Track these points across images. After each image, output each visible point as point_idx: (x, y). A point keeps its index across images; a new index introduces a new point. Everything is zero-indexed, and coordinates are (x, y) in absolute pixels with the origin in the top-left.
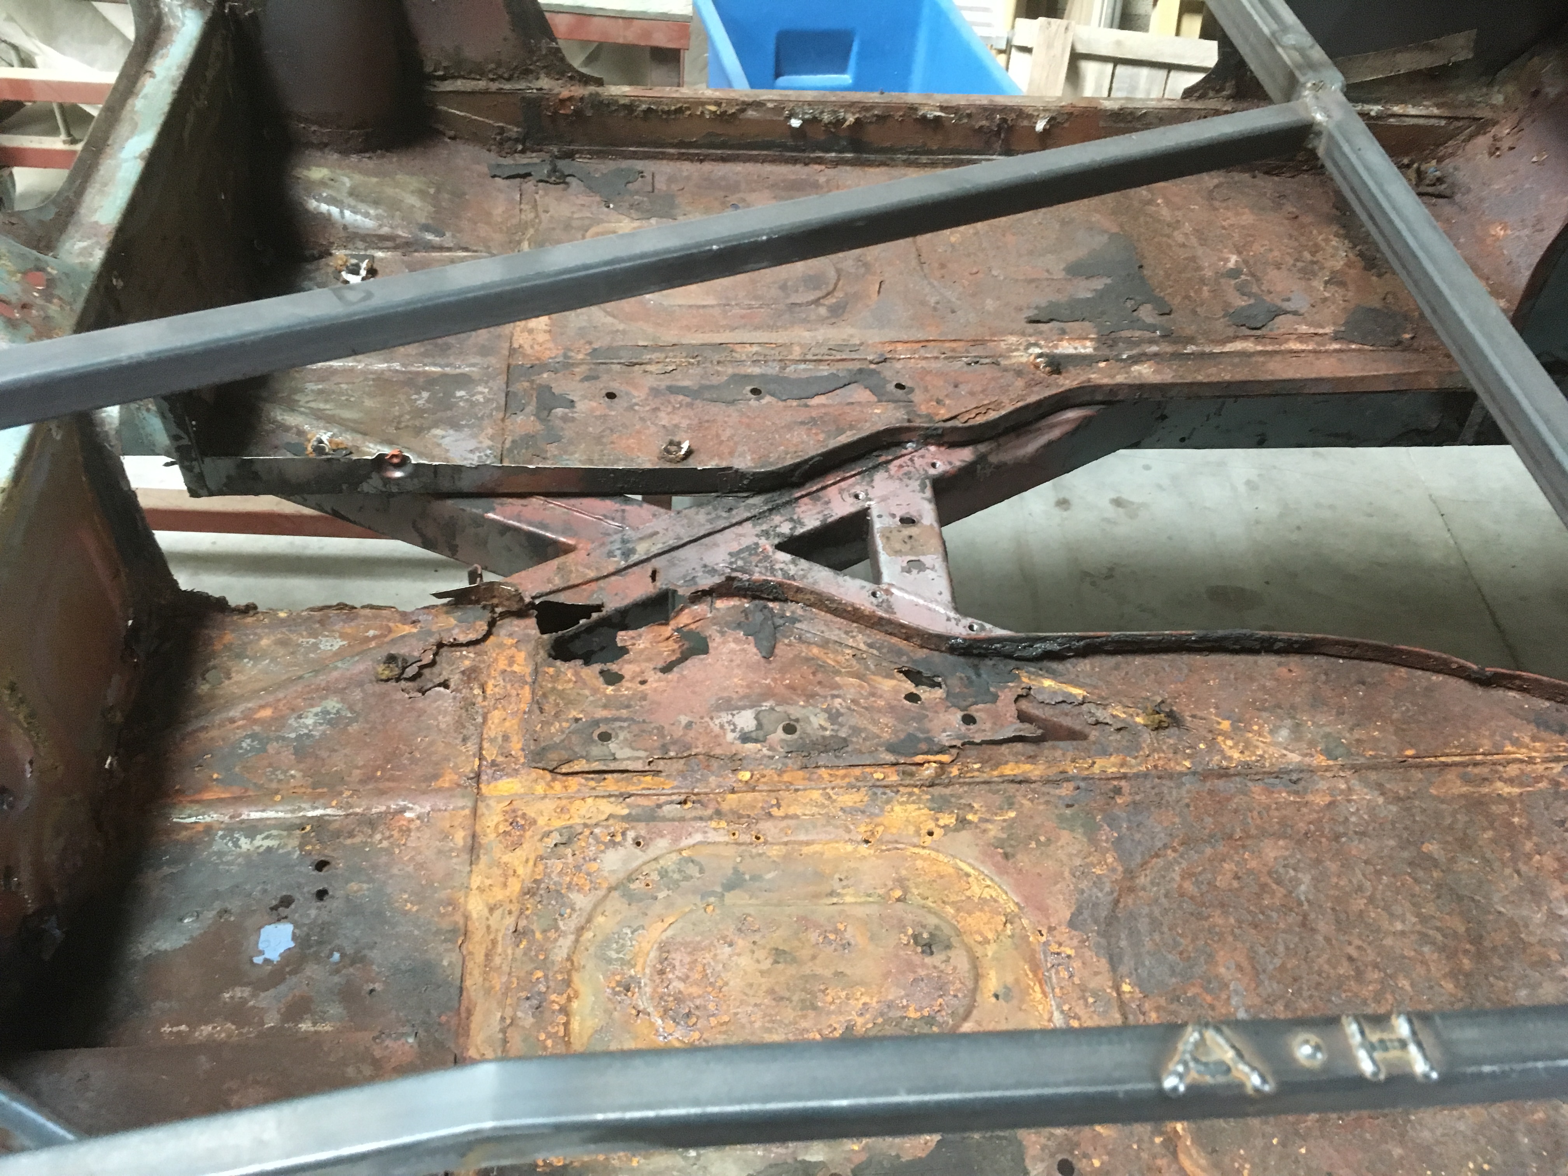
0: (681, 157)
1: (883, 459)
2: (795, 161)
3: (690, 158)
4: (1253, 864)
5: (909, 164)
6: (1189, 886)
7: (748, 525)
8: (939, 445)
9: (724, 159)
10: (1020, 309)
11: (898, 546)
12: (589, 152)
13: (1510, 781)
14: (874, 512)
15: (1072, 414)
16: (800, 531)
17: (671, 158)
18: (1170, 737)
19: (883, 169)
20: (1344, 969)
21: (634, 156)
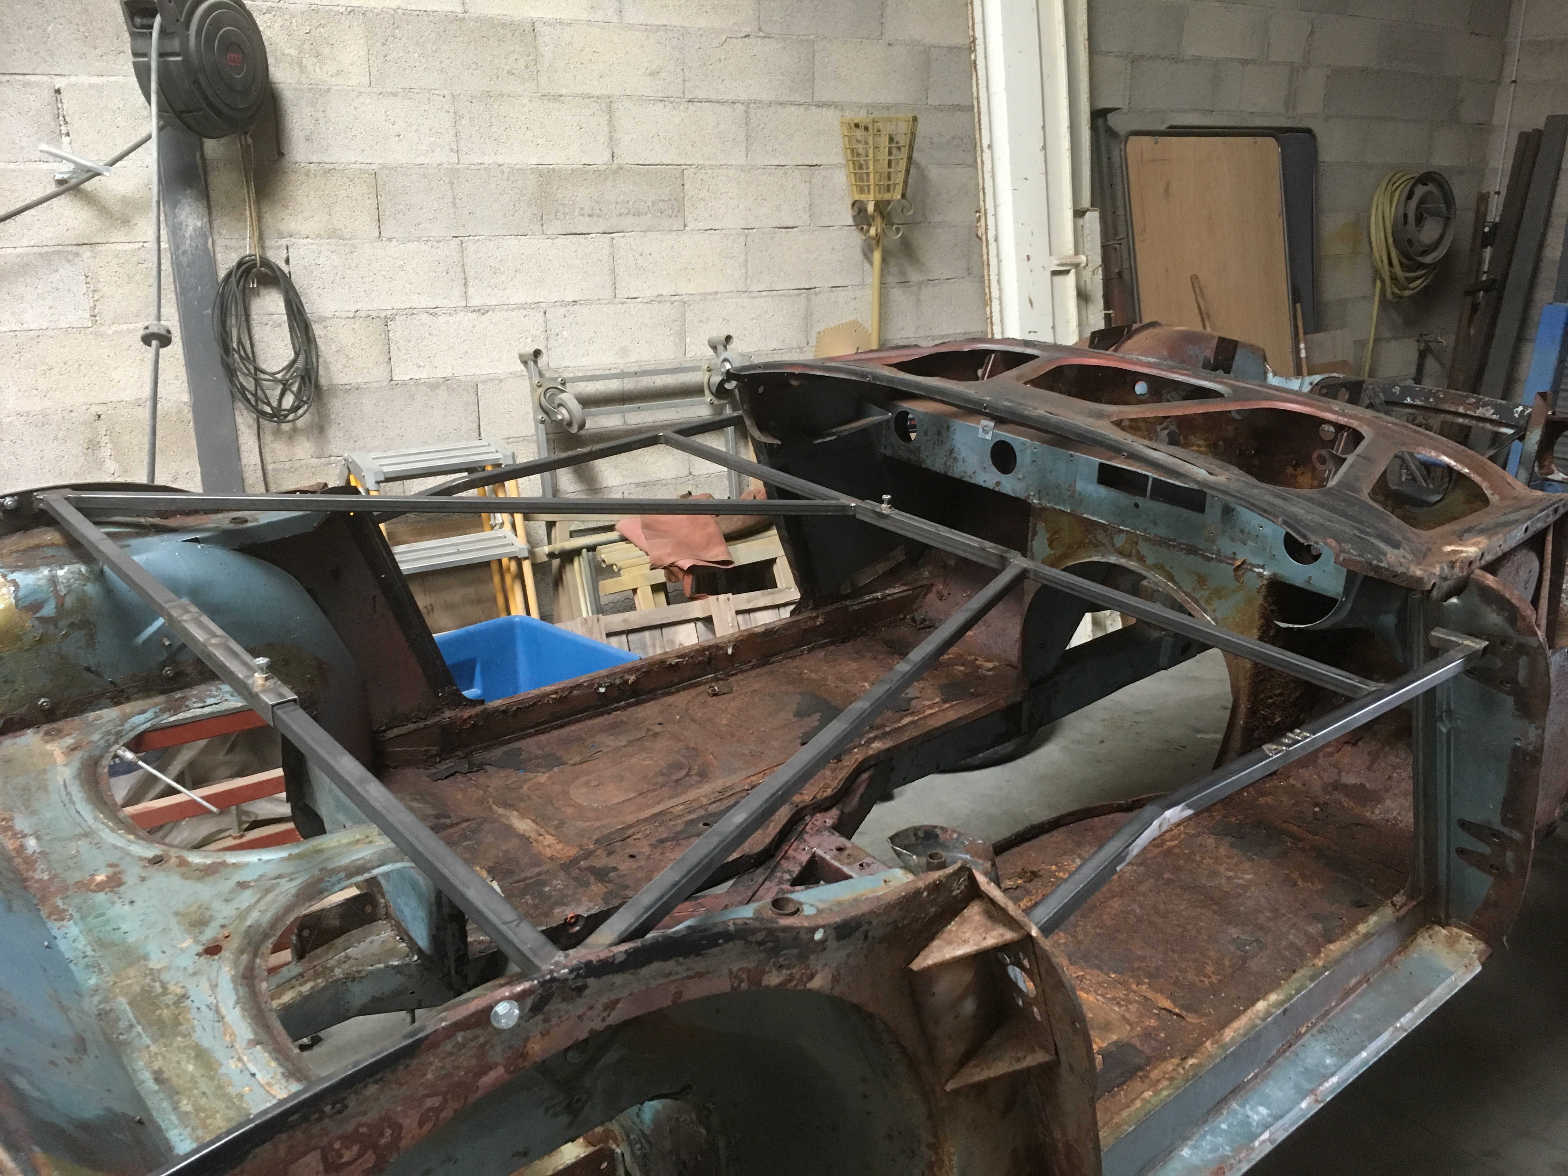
0: (538, 733)
1: (800, 829)
2: (602, 714)
3: (543, 732)
4: (1113, 912)
5: (665, 695)
6: (1098, 930)
7: (767, 883)
8: (820, 812)
9: (562, 726)
10: (791, 741)
11: (847, 861)
12: (481, 748)
13: (1171, 840)
14: (820, 852)
15: (865, 776)
16: (795, 875)
17: (530, 735)
18: (1037, 882)
19: (652, 702)
20: (1179, 930)
21: (510, 741)
